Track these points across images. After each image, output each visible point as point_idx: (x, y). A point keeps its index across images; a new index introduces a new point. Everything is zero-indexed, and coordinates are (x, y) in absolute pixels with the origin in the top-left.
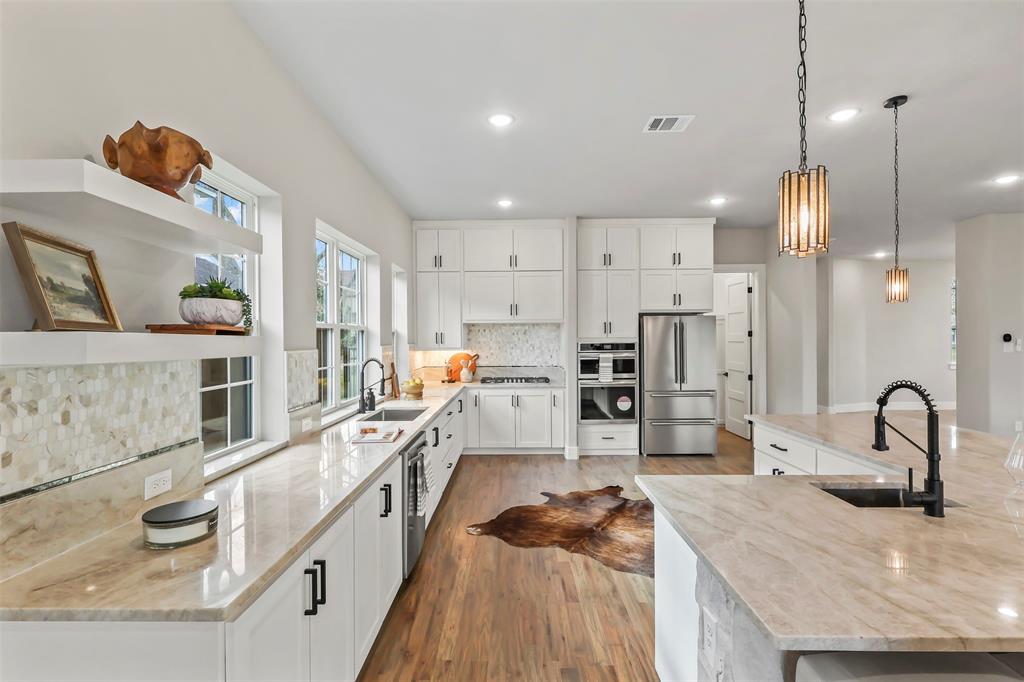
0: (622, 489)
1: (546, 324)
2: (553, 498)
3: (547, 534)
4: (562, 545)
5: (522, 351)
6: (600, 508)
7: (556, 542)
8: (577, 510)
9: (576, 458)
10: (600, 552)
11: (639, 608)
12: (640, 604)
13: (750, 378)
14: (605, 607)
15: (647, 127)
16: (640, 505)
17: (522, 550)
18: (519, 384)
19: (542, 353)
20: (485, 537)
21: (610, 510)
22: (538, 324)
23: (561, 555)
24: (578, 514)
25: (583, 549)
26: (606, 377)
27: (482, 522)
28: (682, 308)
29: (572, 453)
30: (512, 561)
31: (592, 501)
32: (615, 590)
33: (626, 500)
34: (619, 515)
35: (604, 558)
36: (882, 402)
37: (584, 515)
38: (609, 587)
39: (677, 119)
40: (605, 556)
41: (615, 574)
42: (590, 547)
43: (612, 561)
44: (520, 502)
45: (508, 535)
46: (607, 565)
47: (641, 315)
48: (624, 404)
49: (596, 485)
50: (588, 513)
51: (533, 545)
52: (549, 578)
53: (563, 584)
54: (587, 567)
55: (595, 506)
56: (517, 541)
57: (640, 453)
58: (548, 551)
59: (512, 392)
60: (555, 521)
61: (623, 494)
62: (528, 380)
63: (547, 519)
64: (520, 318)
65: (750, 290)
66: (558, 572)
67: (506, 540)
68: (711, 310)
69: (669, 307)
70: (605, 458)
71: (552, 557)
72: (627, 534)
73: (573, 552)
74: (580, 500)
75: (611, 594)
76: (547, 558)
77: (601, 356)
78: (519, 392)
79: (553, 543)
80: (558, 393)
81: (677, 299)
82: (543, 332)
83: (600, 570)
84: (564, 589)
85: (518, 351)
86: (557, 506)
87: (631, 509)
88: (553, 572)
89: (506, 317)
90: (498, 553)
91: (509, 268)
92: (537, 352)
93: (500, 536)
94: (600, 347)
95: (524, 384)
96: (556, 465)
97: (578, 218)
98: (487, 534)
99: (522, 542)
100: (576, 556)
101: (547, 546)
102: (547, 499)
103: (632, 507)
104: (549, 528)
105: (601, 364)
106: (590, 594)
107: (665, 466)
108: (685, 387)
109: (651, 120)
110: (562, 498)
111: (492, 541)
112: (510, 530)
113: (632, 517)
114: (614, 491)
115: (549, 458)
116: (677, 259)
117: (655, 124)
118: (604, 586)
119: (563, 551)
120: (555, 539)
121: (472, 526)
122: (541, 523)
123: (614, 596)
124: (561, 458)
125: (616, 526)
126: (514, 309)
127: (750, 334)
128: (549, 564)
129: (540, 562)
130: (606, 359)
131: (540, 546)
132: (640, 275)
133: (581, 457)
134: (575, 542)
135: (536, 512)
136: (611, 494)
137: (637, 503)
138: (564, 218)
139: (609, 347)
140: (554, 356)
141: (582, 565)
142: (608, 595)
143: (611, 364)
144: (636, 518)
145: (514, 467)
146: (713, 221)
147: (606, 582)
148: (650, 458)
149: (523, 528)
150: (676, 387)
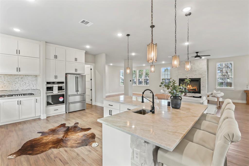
0: (65, 124)
1: (31, 75)
2: (43, 133)
3: (47, 146)
4: (54, 148)
5: (20, 85)
6: (62, 131)
7: (51, 147)
8: (54, 134)
9: (45, 118)
10: (68, 145)
11: (86, 156)
12: (87, 155)
13: (91, 90)
14: (78, 161)
15: (80, 22)
16: (73, 127)
17: (39, 155)
18: (21, 96)
19: (29, 85)
20: (19, 157)
21: (65, 131)
22: (28, 75)
23: (55, 151)
24: (55, 136)
25: (62, 146)
26: (56, 91)
27: (15, 151)
29: (43, 117)
30: (36, 161)
31: (58, 130)
32: (78, 154)
33: (68, 127)
34: (69, 132)
35: (70, 146)
36: (143, 93)
37: (57, 135)
38: (76, 154)
39: (89, 22)
40: (70, 145)
41: (75, 149)
42: (64, 145)
43: (73, 146)
44: (29, 138)
45: (31, 152)
46: (72, 148)
47: (66, 74)
48: (61, 99)
49: (57, 125)
50: (58, 134)
51: (42, 152)
52: (54, 161)
53: (60, 160)
54: (66, 151)
55: (59, 131)
56: (35, 153)
57: (66, 112)
58: (49, 151)
59: (18, 99)
60: (48, 140)
61: (66, 125)
62: (24, 95)
63: (44, 141)
64: (21, 73)
65: (91, 69)
66: (57, 157)
67: (30, 154)
68: (84, 74)
69: (74, 72)
70: (55, 116)
71: (52, 153)
72: (73, 136)
73: (59, 148)
74: (53, 131)
75: (77, 156)
76: (50, 154)
77: (54, 85)
78: (20, 99)
79: (50, 148)
80: (38, 98)
81: (76, 70)
82: (30, 78)
83: (70, 150)
84: (61, 161)
85: (19, 85)
86: (45, 135)
87: (71, 129)
88: (55, 158)
89: (15, 72)
90: (28, 161)
91: (16, 54)
92: (27, 85)
93: (26, 154)
94: (53, 83)
95: (23, 96)
96: (38, 122)
97: (46, 42)
98: (19, 155)
99: (38, 152)
100: (61, 149)
101: (48, 150)
102: (41, 134)
103: (71, 128)
104: (46, 144)
105: (54, 88)
106: (71, 159)
107: (75, 115)
108: (78, 93)
109: (83, 20)
110: (46, 132)
111: (23, 158)
112: (30, 150)
113: (72, 131)
114: (63, 125)
115: (35, 120)
116: (76, 59)
117: (83, 22)
118: (74, 155)
119: (55, 149)
120: (50, 146)
121: (10, 155)
122: (43, 143)
123: (78, 156)
124: (39, 119)
125: (69, 135)
126: (19, 69)
127: (91, 80)
128: (52, 156)
129: (48, 157)
130: (56, 87)
131: (46, 151)
132: (66, 62)
133: (47, 117)
134: (58, 145)
135: (39, 140)
136: (63, 126)
137: (72, 127)
138: (41, 41)
139: (57, 83)
140: (35, 86)
141: (64, 151)
142: (76, 156)
143: (57, 88)
144: (74, 131)
145: (20, 126)
146: (85, 51)
147: (74, 153)
148: (69, 113)
149: (36, 147)
150: (76, 93)
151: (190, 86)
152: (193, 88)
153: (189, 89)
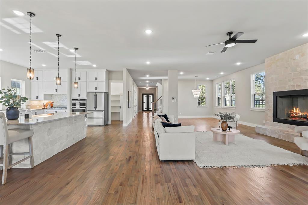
18: (57, 109)
28: (98, 91)
47: (88, 92)
59: (55, 111)
64: (57, 93)
69: (94, 90)
77: (77, 102)
81: (96, 88)
89: (54, 93)
91: (55, 80)
94: (77, 100)
105: (77, 104)
108: (96, 109)
116: (96, 79)
126: (56, 90)
139: (79, 100)
143: (79, 104)
146: (105, 70)
150: (94, 109)
151: (298, 109)
152: (303, 114)
153: (296, 115)
